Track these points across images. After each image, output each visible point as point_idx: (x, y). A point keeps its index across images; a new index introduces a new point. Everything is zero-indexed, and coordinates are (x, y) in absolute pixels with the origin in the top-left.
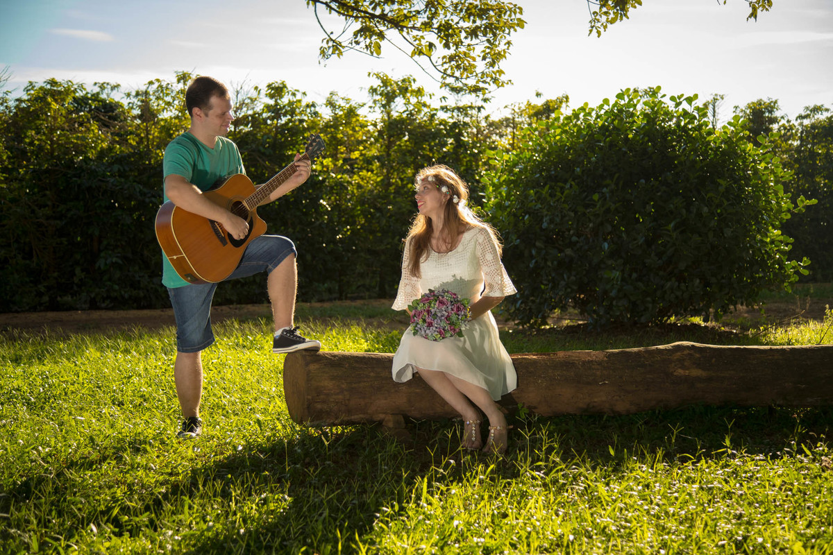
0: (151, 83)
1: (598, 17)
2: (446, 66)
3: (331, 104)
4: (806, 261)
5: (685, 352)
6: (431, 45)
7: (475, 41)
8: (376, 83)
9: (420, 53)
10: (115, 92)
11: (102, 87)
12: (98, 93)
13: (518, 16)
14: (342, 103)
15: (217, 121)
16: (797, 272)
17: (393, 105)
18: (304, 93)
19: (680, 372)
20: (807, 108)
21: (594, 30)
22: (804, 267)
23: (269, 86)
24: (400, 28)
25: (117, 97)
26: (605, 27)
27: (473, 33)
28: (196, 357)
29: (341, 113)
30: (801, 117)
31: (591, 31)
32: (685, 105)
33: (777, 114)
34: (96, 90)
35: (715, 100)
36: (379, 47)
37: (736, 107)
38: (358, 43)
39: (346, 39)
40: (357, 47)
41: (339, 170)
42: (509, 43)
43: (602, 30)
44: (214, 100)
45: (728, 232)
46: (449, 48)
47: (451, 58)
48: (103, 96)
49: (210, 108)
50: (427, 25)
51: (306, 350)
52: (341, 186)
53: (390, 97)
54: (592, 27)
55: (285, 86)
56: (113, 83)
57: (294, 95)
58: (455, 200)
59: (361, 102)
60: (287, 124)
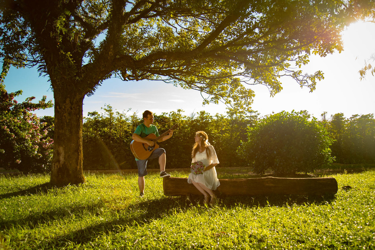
0: (171, 112)
1: (272, 92)
2: (235, 106)
3: (217, 116)
4: (335, 157)
5: (269, 179)
6: (230, 101)
7: (242, 100)
8: (228, 111)
9: (228, 103)
10: (167, 115)
11: (164, 114)
12: (163, 115)
13: (253, 93)
14: (220, 116)
15: (150, 121)
16: (333, 160)
17: (233, 116)
18: (209, 114)
19: (267, 185)
20: (353, 115)
21: (272, 95)
22: (335, 159)
23: (201, 112)
24: (223, 97)
25: (167, 116)
26: (275, 95)
27: (242, 98)
28: (143, 178)
29: (219, 118)
30: (351, 118)
31: (271, 96)
32: (299, 115)
33: (343, 117)
34: (162, 114)
35: (325, 113)
36: (218, 102)
37: (332, 115)
38: (212, 101)
39: (209, 99)
40: (212, 102)
41: (219, 133)
42: (253, 100)
43: (274, 95)
44: (149, 116)
45: (310, 149)
46: (235, 102)
47: (236, 104)
48: (164, 116)
49: (148, 118)
50: (229, 96)
51: (166, 177)
52: (219, 137)
53: (232, 114)
54: (271, 95)
55: (205, 112)
56: (166, 113)
57: (207, 114)
58: (204, 139)
59: (225, 115)
60: (205, 121)
